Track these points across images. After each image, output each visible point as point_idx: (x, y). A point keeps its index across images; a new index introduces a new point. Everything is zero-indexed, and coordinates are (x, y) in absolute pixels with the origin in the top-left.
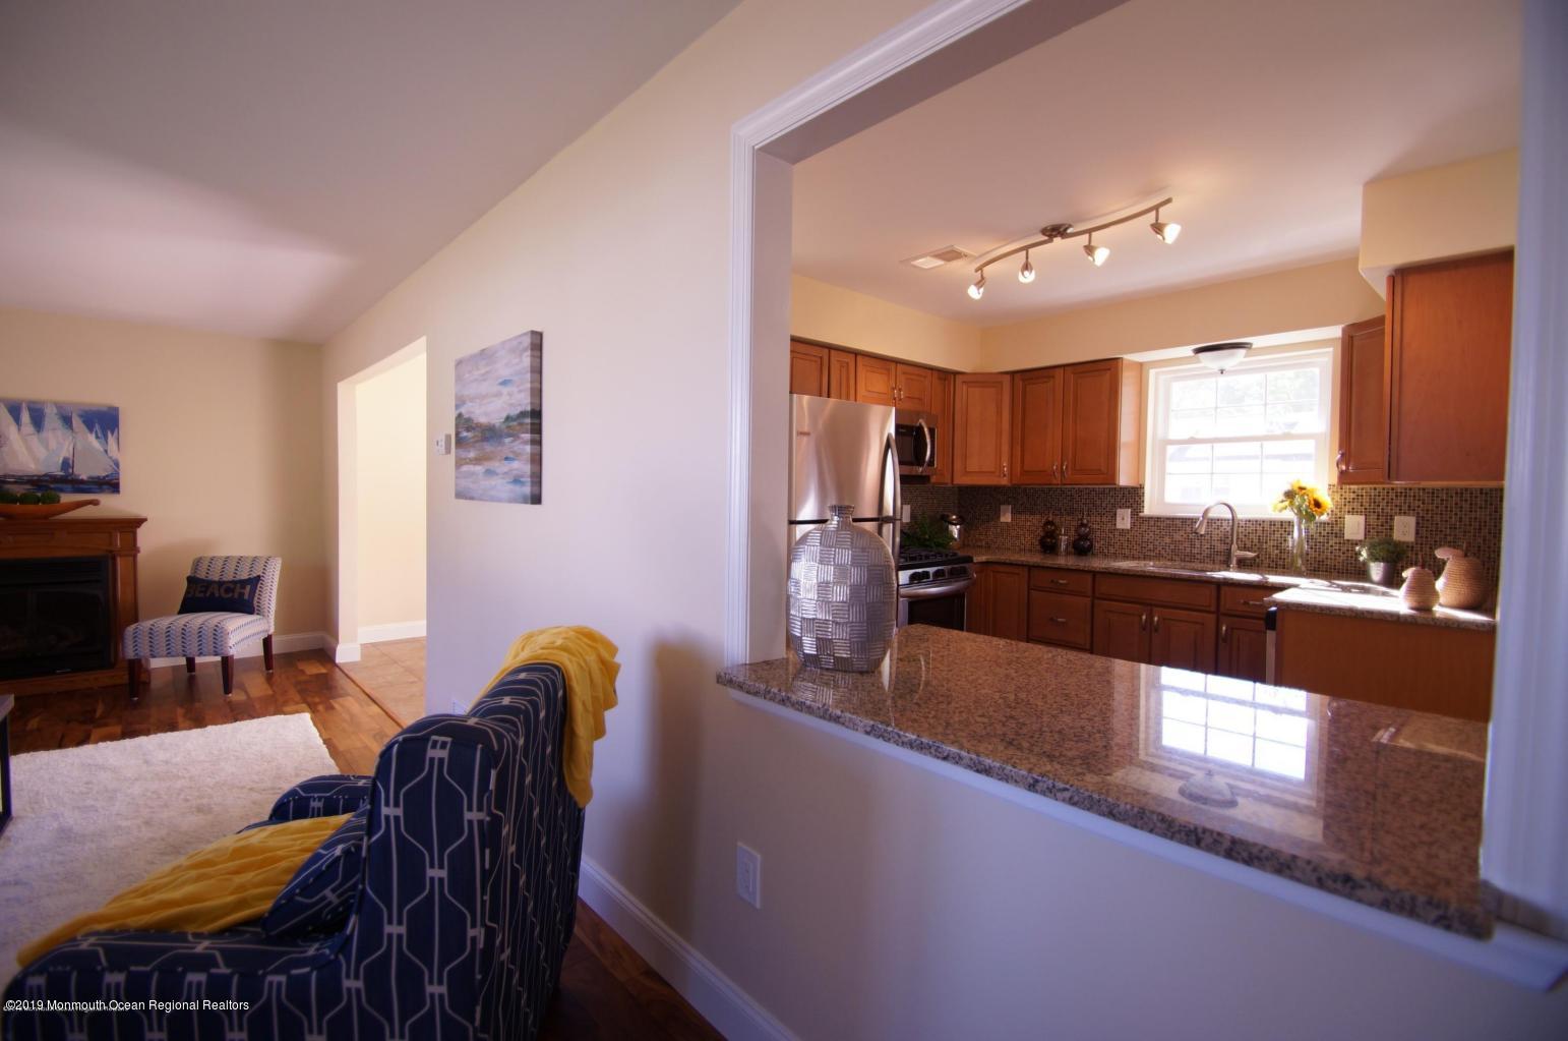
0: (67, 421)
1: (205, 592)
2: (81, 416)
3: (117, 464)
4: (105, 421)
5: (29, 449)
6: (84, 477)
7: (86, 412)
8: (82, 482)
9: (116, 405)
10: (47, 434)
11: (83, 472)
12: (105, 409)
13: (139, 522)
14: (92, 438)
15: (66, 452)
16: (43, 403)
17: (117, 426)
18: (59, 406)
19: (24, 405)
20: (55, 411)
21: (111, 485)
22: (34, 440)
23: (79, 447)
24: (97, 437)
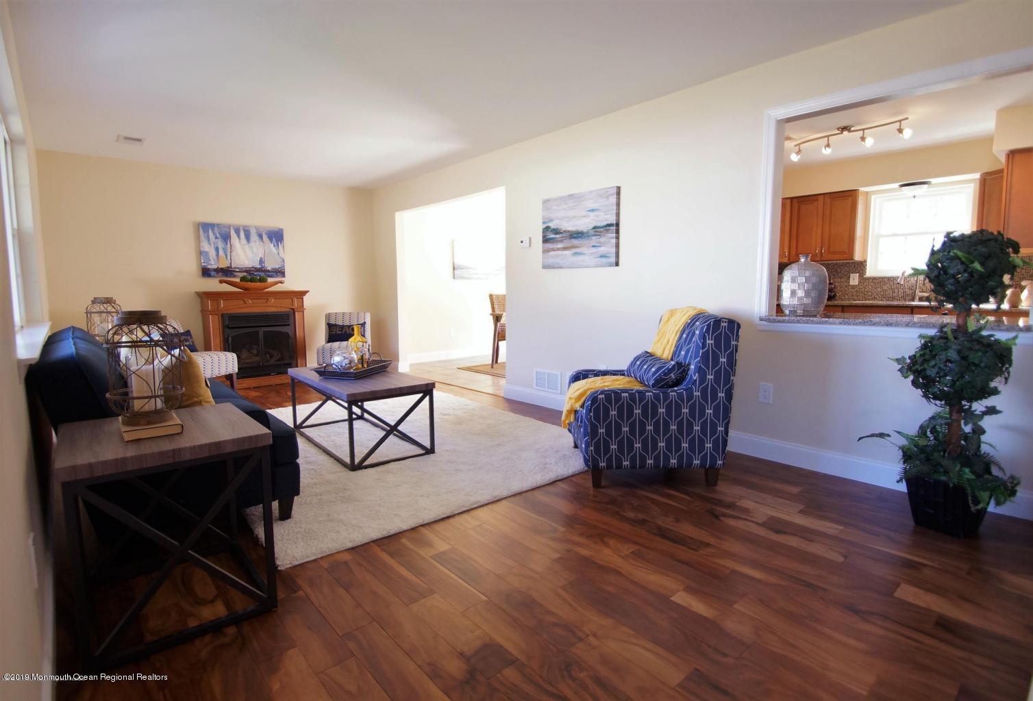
0: (260, 236)
1: (342, 331)
2: (267, 234)
3: (283, 261)
4: (276, 237)
5: (244, 252)
6: (269, 268)
7: (269, 231)
8: (268, 271)
9: (281, 227)
10: (252, 244)
11: (269, 266)
12: (276, 230)
13: (305, 293)
14: (272, 246)
15: (261, 255)
16: (248, 226)
17: (283, 238)
18: (256, 228)
19: (241, 228)
20: (255, 231)
21: (280, 272)
22: (247, 247)
23: (266, 251)
24: (274, 246)
